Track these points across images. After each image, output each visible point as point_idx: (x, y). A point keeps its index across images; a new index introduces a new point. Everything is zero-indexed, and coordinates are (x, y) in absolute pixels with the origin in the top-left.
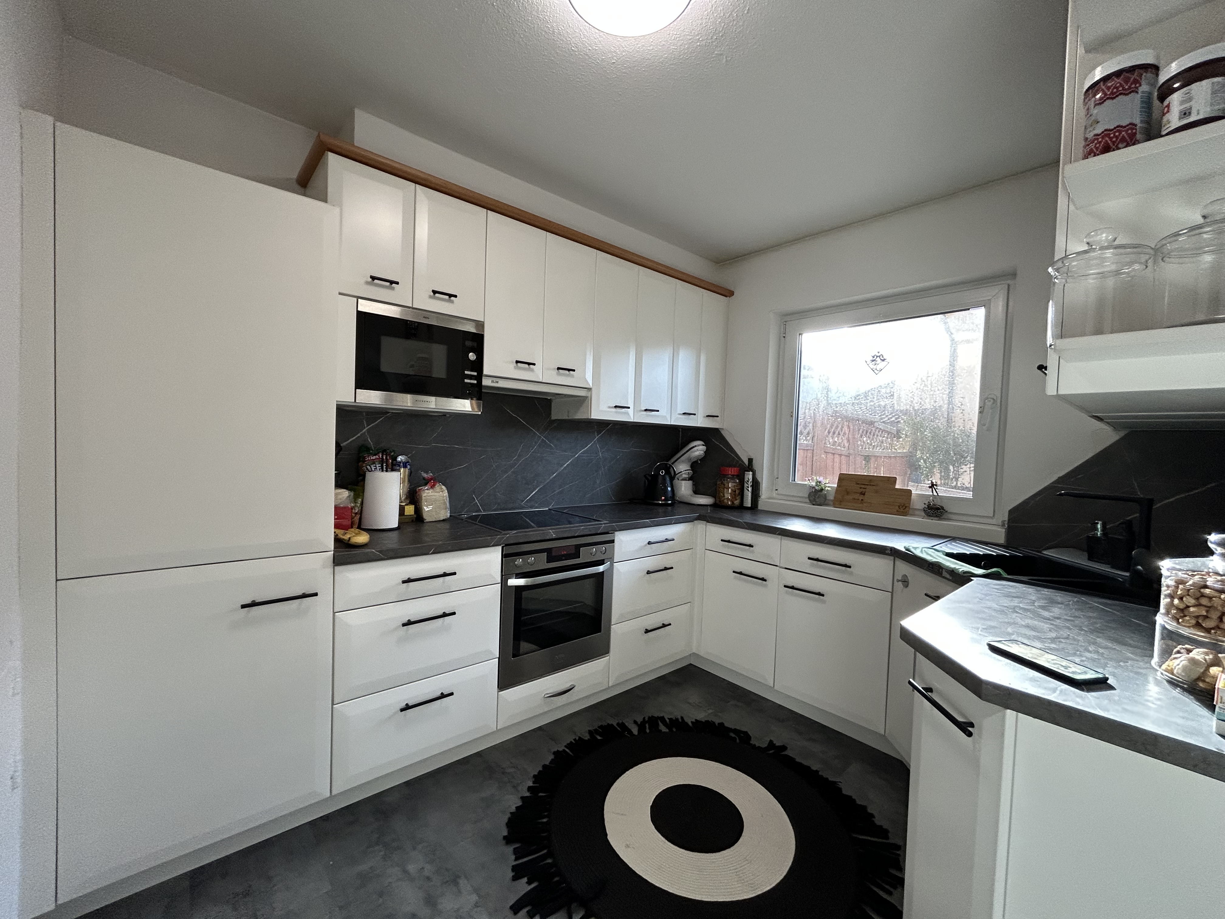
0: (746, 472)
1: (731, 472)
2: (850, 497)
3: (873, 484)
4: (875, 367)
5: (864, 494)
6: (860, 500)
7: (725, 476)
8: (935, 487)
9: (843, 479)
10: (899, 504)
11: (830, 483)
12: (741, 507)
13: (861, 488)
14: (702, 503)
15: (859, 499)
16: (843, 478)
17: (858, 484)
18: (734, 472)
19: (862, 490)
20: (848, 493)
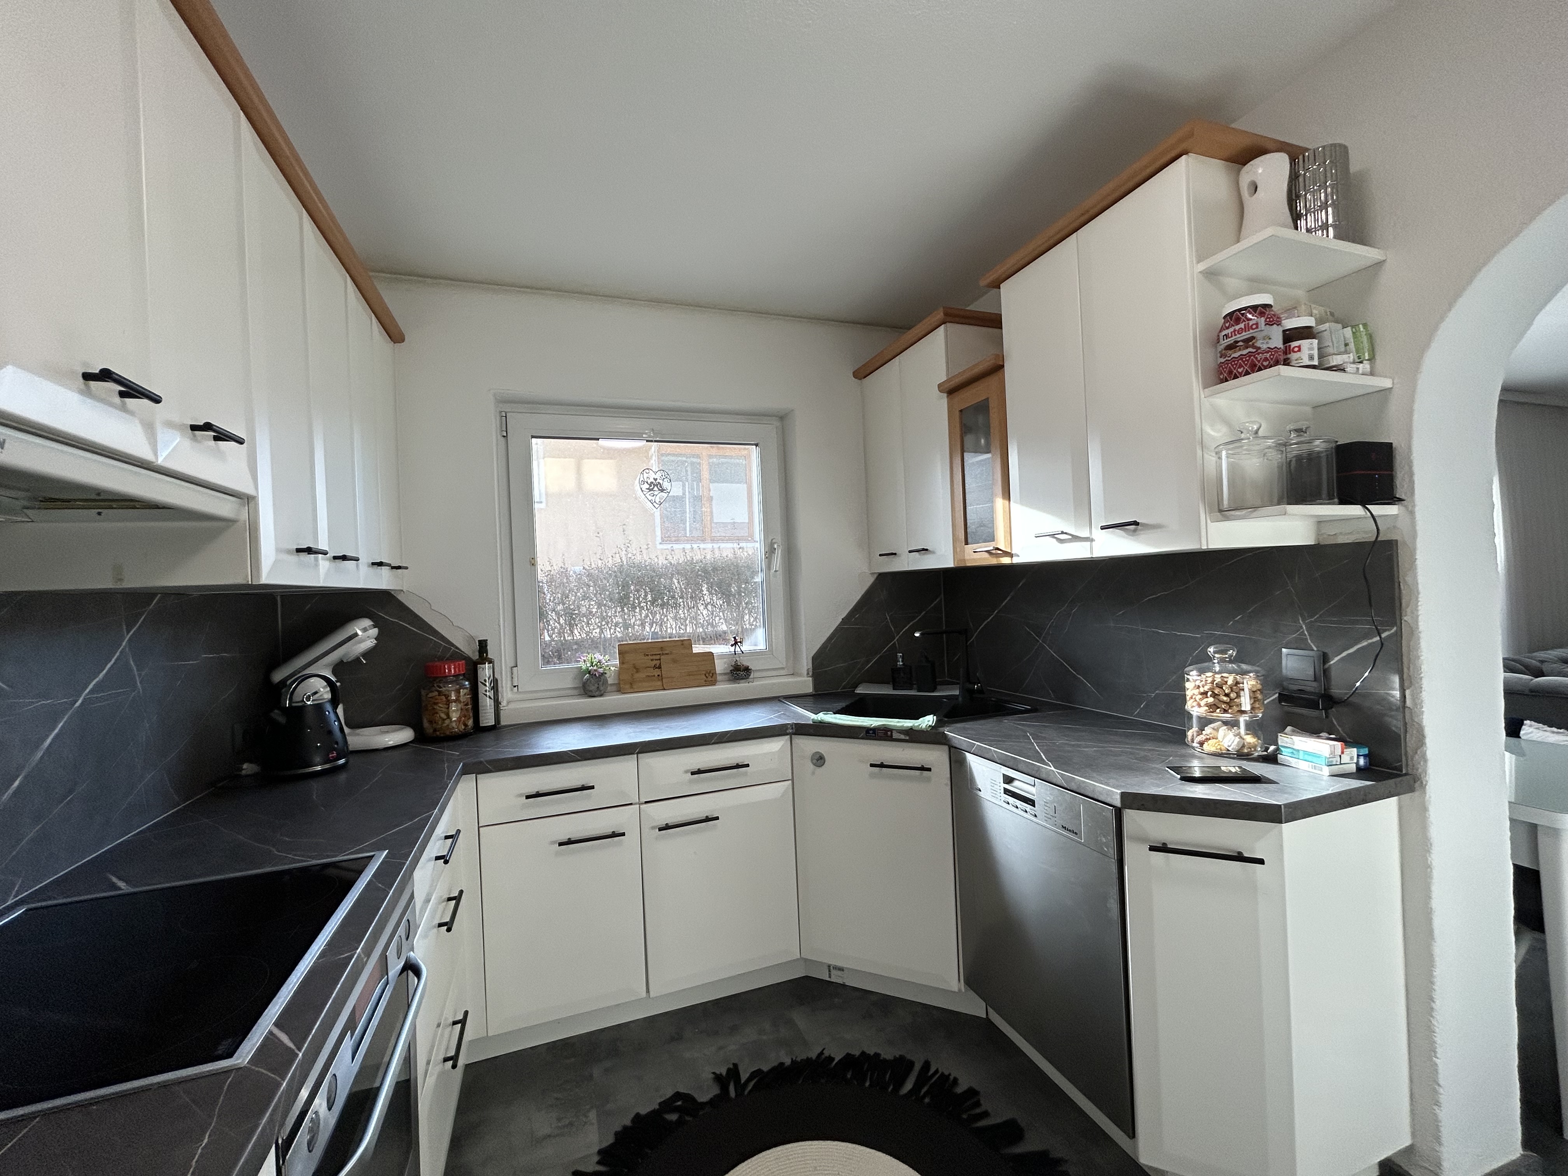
0: (478, 666)
1: (450, 670)
2: (641, 675)
3: (667, 652)
4: (653, 498)
5: (660, 667)
6: (656, 675)
7: (444, 679)
8: (739, 644)
9: (626, 652)
10: (704, 672)
11: (611, 663)
12: (479, 729)
13: (652, 660)
14: (391, 743)
15: (654, 676)
16: (624, 652)
17: (648, 655)
18: (459, 671)
19: (655, 662)
20: (638, 671)
